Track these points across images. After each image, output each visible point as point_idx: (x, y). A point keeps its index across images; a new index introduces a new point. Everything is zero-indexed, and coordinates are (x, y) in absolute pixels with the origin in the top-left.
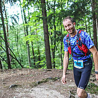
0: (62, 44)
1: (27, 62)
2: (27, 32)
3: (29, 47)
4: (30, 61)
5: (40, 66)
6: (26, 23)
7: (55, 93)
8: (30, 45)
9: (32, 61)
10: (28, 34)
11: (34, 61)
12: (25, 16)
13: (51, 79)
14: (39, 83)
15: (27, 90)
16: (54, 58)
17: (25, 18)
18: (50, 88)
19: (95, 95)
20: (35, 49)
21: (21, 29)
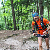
0: (22, 17)
1: (5, 27)
2: (4, 11)
3: (6, 19)
4: (6, 26)
5: (12, 28)
6: (4, 6)
7: (17, 41)
8: (6, 18)
9: (8, 26)
10: (5, 12)
11: (9, 26)
12: (3, 3)
13: (15, 35)
14: (9, 37)
15: (3, 40)
16: (18, 24)
17: (3, 4)
18: (14, 39)
19: (35, 41)
20: (9, 20)
21: (1, 10)
